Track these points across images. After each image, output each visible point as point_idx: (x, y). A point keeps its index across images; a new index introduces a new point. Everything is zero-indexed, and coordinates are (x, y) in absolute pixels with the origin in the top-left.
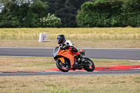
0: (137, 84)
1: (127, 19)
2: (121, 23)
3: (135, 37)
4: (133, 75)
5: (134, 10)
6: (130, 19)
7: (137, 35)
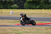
0: (46, 30)
1: (42, 6)
2: (40, 8)
3: (45, 13)
4: (45, 27)
5: (45, 3)
6: (44, 6)
7: (46, 12)
